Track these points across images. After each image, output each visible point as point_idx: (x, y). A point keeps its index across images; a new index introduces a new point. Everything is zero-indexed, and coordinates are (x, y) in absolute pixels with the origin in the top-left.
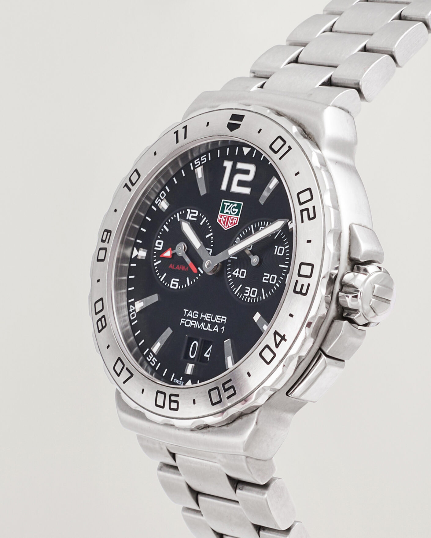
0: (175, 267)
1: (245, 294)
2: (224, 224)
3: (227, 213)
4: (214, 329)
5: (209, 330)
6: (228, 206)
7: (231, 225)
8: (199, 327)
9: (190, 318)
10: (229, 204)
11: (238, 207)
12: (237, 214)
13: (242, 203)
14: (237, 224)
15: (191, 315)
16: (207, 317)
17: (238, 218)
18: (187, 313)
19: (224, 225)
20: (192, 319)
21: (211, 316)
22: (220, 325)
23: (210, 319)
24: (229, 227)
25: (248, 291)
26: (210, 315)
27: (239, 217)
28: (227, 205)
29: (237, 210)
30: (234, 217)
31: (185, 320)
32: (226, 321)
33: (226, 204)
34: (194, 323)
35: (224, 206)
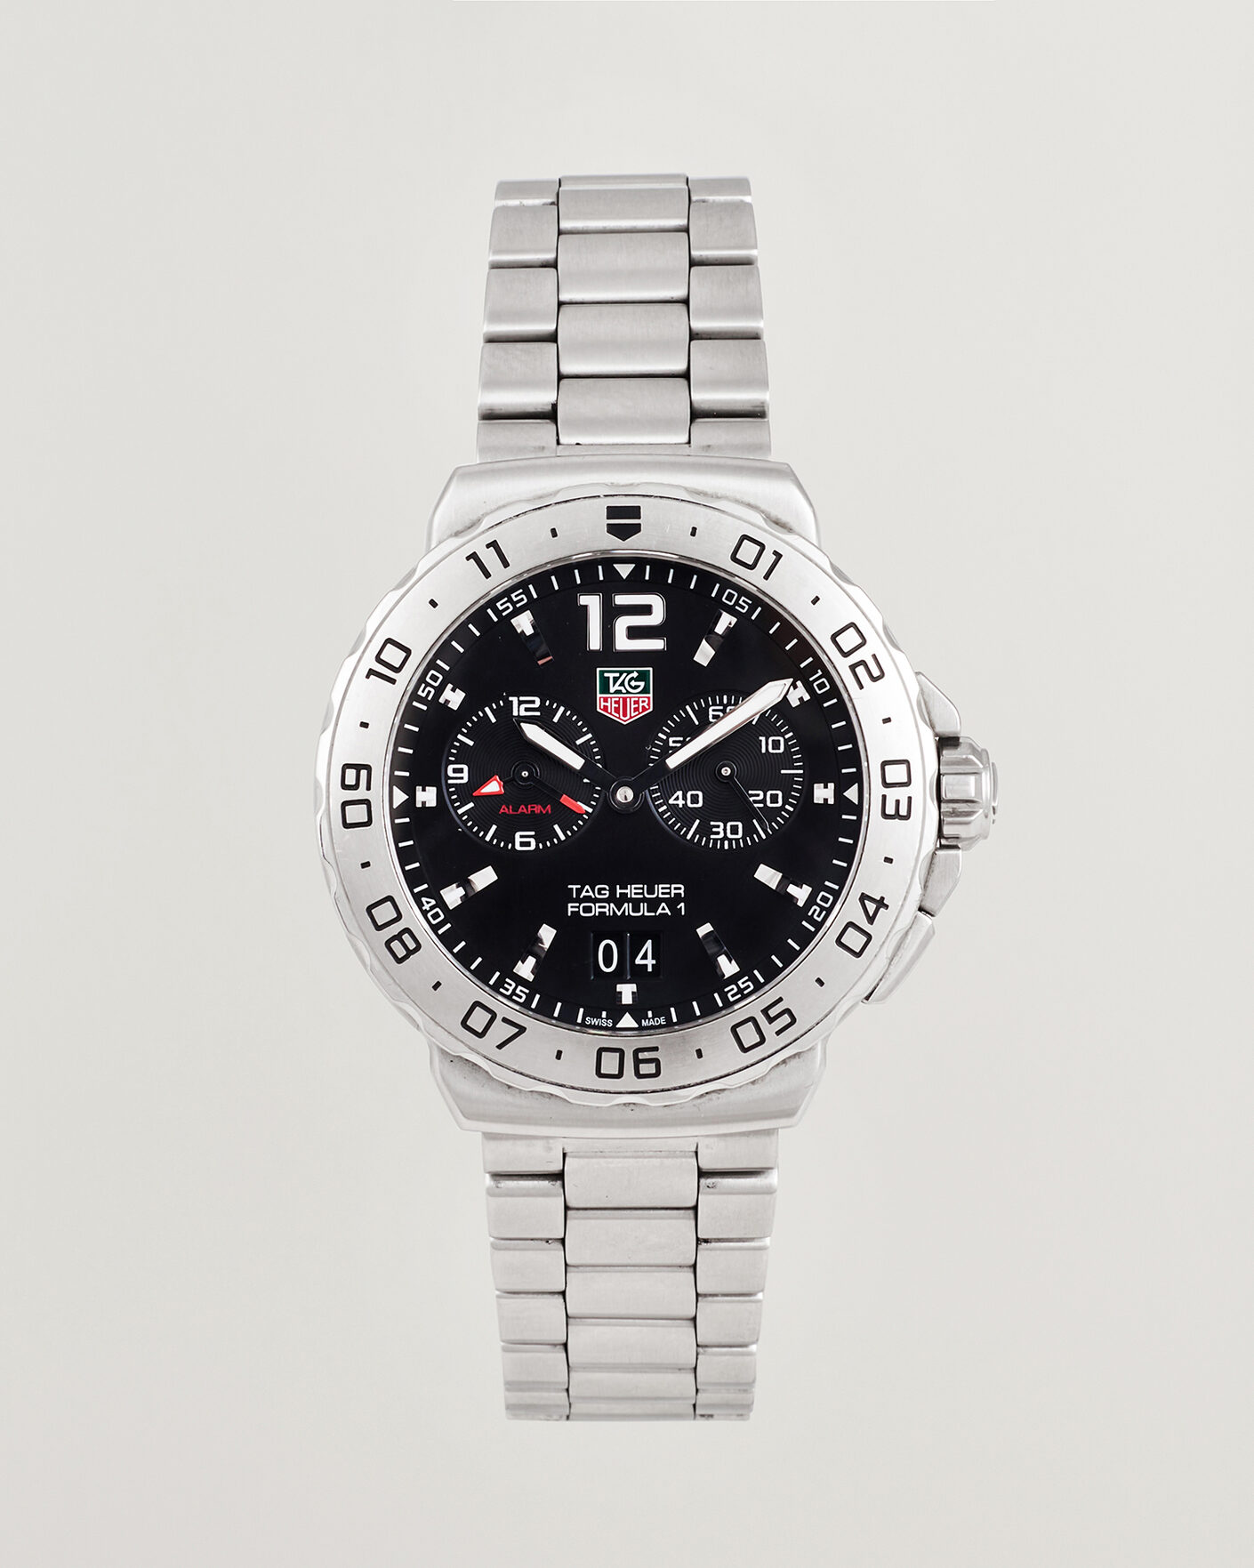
0: (515, 809)
1: (712, 837)
2: (619, 714)
3: (618, 692)
4: (660, 911)
5: (646, 914)
6: (616, 679)
7: (637, 713)
8: (619, 914)
9: (588, 899)
10: (617, 675)
11: (642, 677)
12: (645, 691)
13: (651, 669)
14: (651, 710)
15: (591, 894)
16: (634, 891)
17: (649, 698)
18: (579, 891)
19: (617, 715)
20: (595, 901)
21: (643, 889)
22: (673, 903)
23: (643, 893)
24: (631, 717)
25: (721, 830)
26: (641, 886)
27: (651, 695)
28: (614, 678)
29: (642, 684)
30: (639, 698)
31: (577, 905)
32: (684, 891)
33: (611, 676)
34: (605, 907)
35: (605, 681)
